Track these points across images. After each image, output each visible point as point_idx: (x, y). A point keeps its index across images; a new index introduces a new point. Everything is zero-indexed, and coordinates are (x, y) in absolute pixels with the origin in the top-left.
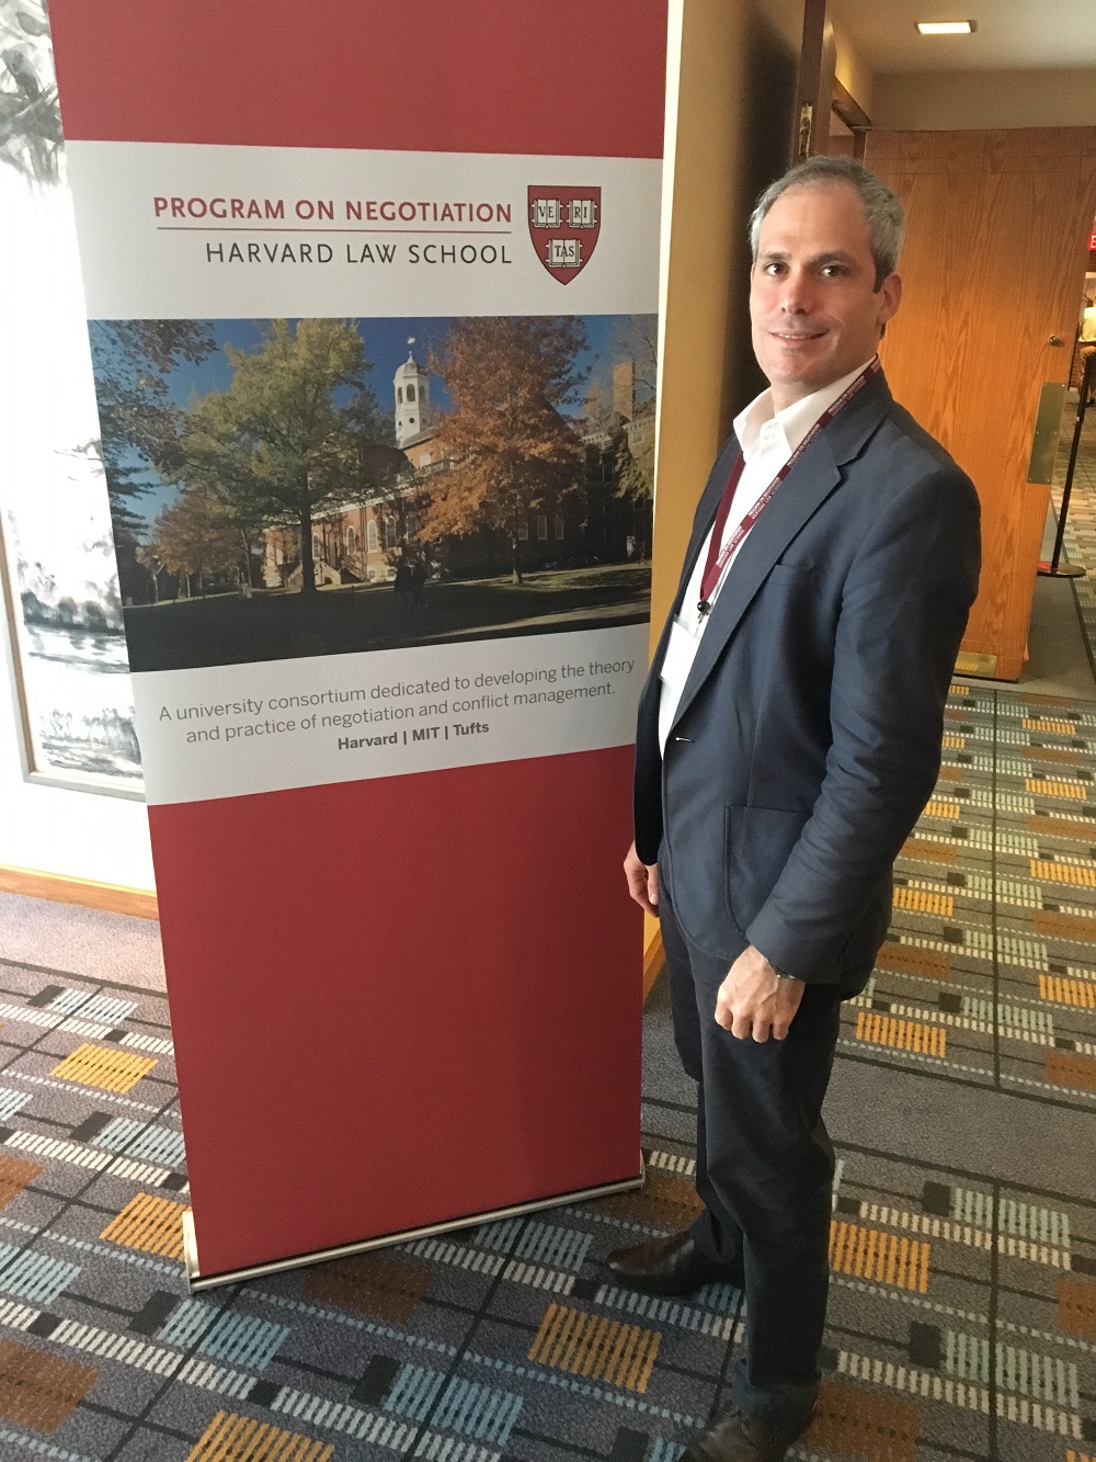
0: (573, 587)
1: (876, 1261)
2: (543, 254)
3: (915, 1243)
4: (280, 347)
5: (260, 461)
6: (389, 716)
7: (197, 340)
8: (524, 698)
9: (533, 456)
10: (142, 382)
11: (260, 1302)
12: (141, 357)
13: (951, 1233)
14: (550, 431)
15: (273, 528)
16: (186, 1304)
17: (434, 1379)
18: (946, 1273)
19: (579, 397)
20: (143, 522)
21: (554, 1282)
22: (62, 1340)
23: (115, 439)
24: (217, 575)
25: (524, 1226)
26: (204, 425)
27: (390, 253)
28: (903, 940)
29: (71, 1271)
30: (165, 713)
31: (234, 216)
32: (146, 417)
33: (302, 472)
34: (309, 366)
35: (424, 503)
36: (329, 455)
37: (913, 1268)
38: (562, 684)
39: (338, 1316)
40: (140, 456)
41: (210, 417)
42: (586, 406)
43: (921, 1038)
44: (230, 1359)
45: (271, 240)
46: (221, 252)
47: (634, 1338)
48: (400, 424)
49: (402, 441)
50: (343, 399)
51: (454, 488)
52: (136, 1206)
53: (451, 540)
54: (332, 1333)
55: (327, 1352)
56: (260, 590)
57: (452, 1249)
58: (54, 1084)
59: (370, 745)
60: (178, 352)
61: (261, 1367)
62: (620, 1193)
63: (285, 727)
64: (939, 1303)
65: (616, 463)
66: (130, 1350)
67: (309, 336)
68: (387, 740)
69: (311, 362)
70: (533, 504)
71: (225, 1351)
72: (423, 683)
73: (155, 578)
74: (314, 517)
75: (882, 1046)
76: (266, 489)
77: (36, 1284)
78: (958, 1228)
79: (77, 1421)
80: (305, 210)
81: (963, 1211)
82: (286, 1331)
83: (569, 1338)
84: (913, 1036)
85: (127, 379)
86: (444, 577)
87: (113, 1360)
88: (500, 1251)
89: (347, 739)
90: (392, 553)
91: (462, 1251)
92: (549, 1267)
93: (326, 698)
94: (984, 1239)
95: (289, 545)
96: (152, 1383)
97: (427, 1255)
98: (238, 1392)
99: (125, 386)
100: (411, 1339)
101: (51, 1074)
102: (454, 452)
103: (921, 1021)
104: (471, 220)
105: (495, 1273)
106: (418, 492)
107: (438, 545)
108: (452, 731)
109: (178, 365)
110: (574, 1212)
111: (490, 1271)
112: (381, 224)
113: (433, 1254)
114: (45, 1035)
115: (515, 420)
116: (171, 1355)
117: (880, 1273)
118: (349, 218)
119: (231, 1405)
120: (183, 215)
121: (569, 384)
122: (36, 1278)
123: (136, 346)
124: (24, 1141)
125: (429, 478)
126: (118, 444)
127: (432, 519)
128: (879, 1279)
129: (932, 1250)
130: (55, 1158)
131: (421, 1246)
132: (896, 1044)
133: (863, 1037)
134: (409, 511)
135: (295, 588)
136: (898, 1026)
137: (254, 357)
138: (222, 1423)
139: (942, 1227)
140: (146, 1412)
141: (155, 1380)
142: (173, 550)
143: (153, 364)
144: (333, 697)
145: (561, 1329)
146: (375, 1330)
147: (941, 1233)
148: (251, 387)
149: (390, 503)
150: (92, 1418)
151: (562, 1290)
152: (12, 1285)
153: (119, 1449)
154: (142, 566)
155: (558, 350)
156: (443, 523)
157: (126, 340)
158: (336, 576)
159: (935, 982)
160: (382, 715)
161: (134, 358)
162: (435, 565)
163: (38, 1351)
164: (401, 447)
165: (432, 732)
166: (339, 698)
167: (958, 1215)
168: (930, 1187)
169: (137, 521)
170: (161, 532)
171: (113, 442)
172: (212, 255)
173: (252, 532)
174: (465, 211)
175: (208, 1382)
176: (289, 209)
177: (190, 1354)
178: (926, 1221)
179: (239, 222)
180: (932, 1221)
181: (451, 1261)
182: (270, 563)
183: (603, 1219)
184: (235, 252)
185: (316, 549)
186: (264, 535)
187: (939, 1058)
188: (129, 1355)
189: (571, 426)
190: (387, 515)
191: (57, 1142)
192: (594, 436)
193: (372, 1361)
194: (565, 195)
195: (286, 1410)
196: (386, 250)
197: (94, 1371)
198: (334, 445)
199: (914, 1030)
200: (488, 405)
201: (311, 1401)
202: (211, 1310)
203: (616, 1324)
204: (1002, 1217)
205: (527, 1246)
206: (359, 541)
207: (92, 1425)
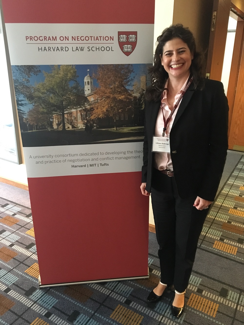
0: (130, 132)
1: (203, 307)
2: (122, 49)
3: (215, 304)
4: (56, 71)
5: (52, 98)
6: (84, 160)
7: (36, 70)
8: (118, 158)
9: (120, 99)
10: (24, 80)
11: (54, 293)
12: (23, 74)
13: (226, 302)
14: (124, 93)
15: (55, 115)
16: (38, 291)
17: (87, 318)
18: (221, 313)
19: (131, 84)
20: (25, 112)
21: (121, 299)
22: (10, 294)
23: (18, 93)
24: (42, 125)
25: (118, 284)
26: (38, 90)
27: (83, 49)
28: (232, 223)
29: (16, 279)
30: (31, 157)
31: (45, 40)
32: (25, 88)
33: (62, 102)
34: (63, 76)
35: (92, 110)
36: (68, 98)
37: (213, 310)
38: (127, 155)
39: (69, 299)
40: (24, 97)
41: (40, 88)
42: (133, 86)
43: (230, 249)
44: (43, 305)
45: (54, 46)
46: (42, 49)
47: (136, 317)
48: (86, 90)
49: (86, 94)
50: (72, 84)
51: (100, 106)
52: (34, 266)
53: (99, 119)
54: (67, 303)
55: (65, 307)
56: (52, 129)
57: (100, 287)
58: (26, 235)
59: (79, 167)
60: (32, 73)
61: (49, 308)
62: (143, 279)
63: (59, 161)
64: (217, 321)
65: (141, 101)
66: (23, 299)
67: (63, 69)
68: (83, 166)
69: (64, 75)
70: (120, 111)
71: (43, 303)
72: (92, 153)
73: (28, 126)
74: (65, 112)
75: (219, 250)
76: (53, 105)
77: (9, 280)
78: (228, 301)
79: (7, 314)
80: (62, 38)
81: (230, 297)
82: (57, 301)
83: (121, 314)
84: (228, 249)
85: (20, 79)
86: (97, 128)
87: (19, 301)
88: (111, 289)
89: (74, 165)
90: (84, 122)
91: (102, 288)
92: (121, 295)
93: (69, 155)
94: (234, 306)
95: (59, 119)
96: (25, 308)
97: (93, 287)
98: (43, 314)
99: (20, 81)
100: (84, 308)
101: (26, 233)
102: (99, 98)
103: (232, 245)
104: (103, 40)
105: (108, 294)
106: (90, 107)
107: (96, 120)
108: (99, 165)
109: (32, 76)
110: (131, 282)
111: (107, 294)
112: (81, 42)
113: (95, 287)
114: (27, 224)
115: (115, 90)
116: (31, 302)
117: (204, 310)
118: (72, 40)
119: (40, 316)
120: (32, 40)
121: (129, 81)
122: (9, 279)
123: (22, 71)
124: (16, 247)
125: (93, 104)
126: (19, 94)
127: (94, 114)
128: (203, 312)
129: (219, 306)
130: (21, 252)
131: (93, 285)
132: (223, 250)
133: (215, 247)
134: (88, 112)
135: (61, 129)
136: (225, 245)
137: (50, 74)
138: (37, 320)
139: (223, 300)
140: (22, 315)
141: (26, 308)
142: (32, 119)
143: (26, 75)
144: (70, 155)
145: (120, 311)
146: (77, 304)
147: (223, 302)
148: (49, 81)
149: (83, 109)
150: (11, 314)
151: (122, 301)
152: (4, 280)
153: (14, 322)
154: (25, 122)
155: (126, 73)
156: (97, 115)
157: (20, 70)
158: (70, 127)
159: (238, 235)
160: (82, 160)
161: (22, 74)
162: (95, 125)
163: (4, 296)
164: (86, 96)
165: (94, 165)
166: (72, 155)
167: (228, 298)
168: (223, 289)
169: (23, 112)
170: (29, 115)
171: (17, 94)
172: (39, 50)
173: (50, 116)
174: (102, 38)
175: (37, 310)
176: (58, 38)
177: (35, 302)
178: (220, 298)
179: (46, 42)
180: (221, 298)
181: (99, 290)
182: (55, 123)
183: (137, 285)
184: (45, 49)
185: (66, 120)
186: (53, 116)
187: (234, 255)
188: (22, 300)
189: (130, 92)
190: (83, 112)
191: (22, 249)
192: (135, 94)
193: (74, 311)
194: (128, 34)
195: (52, 320)
196: (82, 48)
197: (14, 303)
198: (70, 95)
199: (229, 247)
200: (108, 86)
201: (58, 319)
202: (43, 293)
203: (133, 312)
204: (240, 300)
205: (117, 289)
206: (76, 118)
207: (10, 315)
